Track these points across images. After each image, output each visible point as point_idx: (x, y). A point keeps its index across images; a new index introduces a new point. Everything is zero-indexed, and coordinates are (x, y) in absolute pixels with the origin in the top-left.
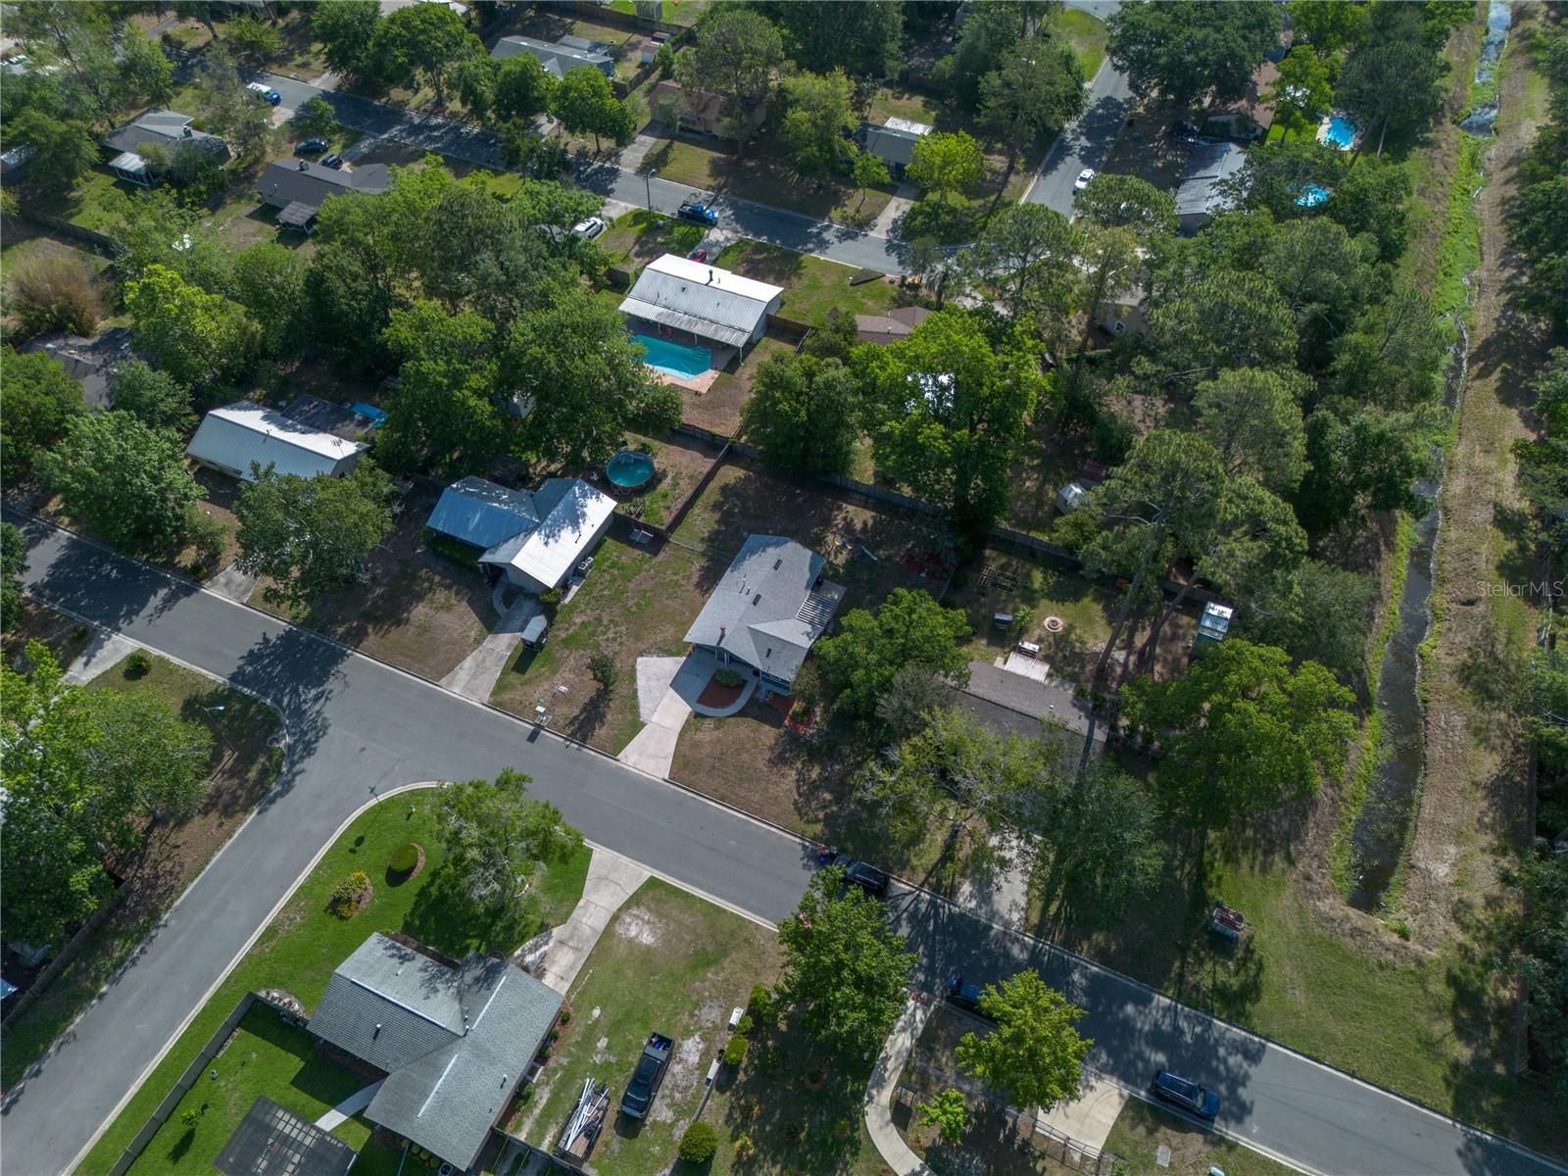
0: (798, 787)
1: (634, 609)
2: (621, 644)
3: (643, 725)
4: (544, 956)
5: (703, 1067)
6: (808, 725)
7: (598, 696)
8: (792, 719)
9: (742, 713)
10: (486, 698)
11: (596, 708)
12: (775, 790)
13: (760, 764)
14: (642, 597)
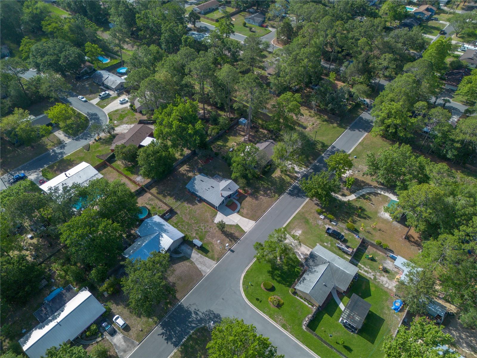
0: (265, 196)
1: (196, 221)
2: (207, 226)
3: (237, 224)
4: (302, 254)
5: (333, 225)
6: (248, 191)
7: (224, 233)
8: (246, 193)
9: (241, 203)
10: (215, 262)
11: (228, 235)
12: (264, 201)
13: (257, 202)
14: (192, 219)
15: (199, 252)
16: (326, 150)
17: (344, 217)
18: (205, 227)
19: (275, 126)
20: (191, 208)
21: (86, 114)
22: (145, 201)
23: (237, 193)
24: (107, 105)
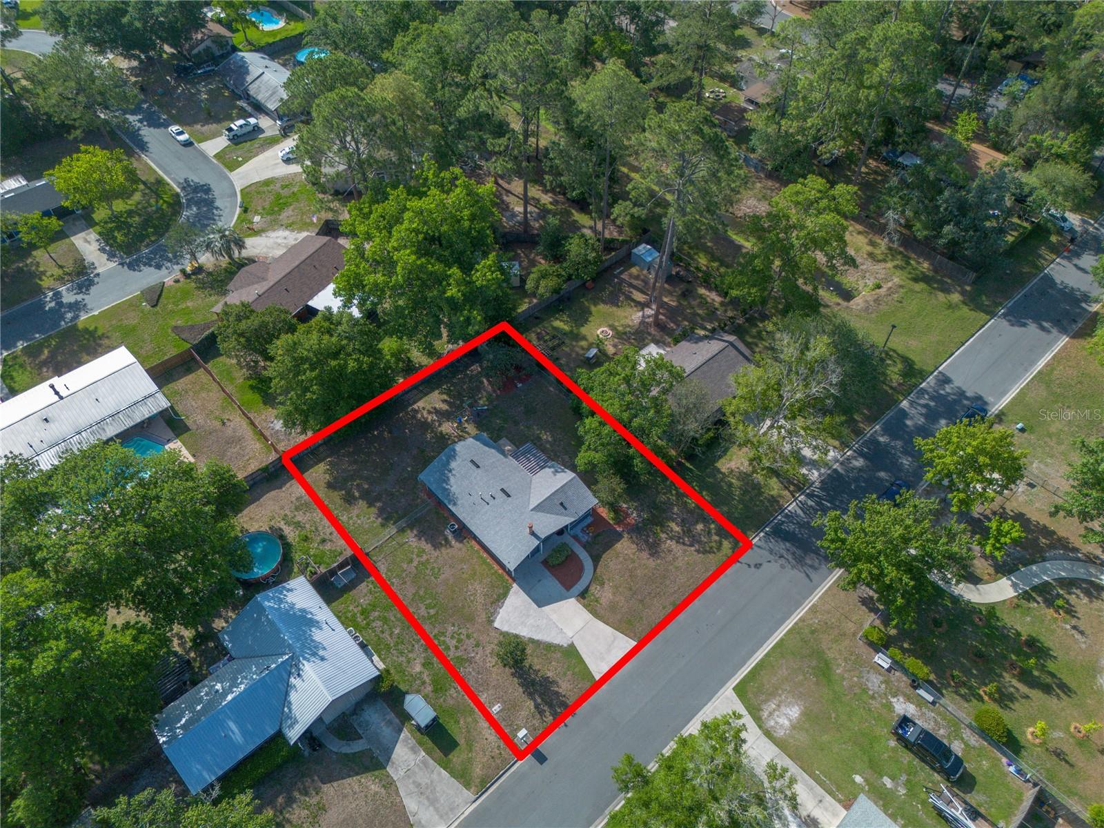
0: (684, 544)
1: (432, 612)
2: (468, 637)
3: (572, 646)
5: (920, 702)
6: (627, 515)
7: (520, 677)
8: (619, 523)
9: (596, 560)
10: (468, 795)
11: (533, 683)
12: (679, 563)
13: (652, 563)
14: (422, 599)
15: (421, 744)
16: (916, 386)
17: (967, 672)
18: (459, 641)
19: (749, 294)
20: (425, 557)
21: (179, 184)
22: (282, 508)
23: (590, 520)
24: (246, 160)
